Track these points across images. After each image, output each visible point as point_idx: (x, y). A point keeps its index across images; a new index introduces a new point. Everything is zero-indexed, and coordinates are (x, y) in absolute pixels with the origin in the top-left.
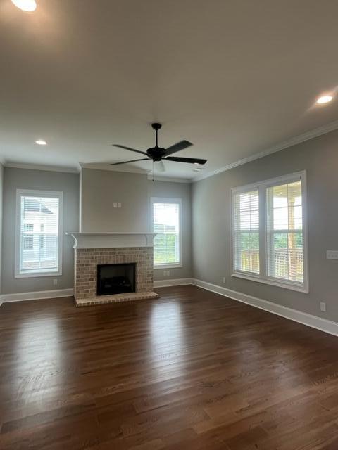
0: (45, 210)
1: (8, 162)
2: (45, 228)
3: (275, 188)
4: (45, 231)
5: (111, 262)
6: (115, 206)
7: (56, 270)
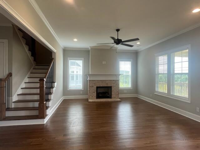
0: (78, 65)
1: (65, 48)
2: (78, 72)
3: (175, 53)
4: (78, 73)
5: (102, 86)
6: (103, 63)
7: (81, 88)
